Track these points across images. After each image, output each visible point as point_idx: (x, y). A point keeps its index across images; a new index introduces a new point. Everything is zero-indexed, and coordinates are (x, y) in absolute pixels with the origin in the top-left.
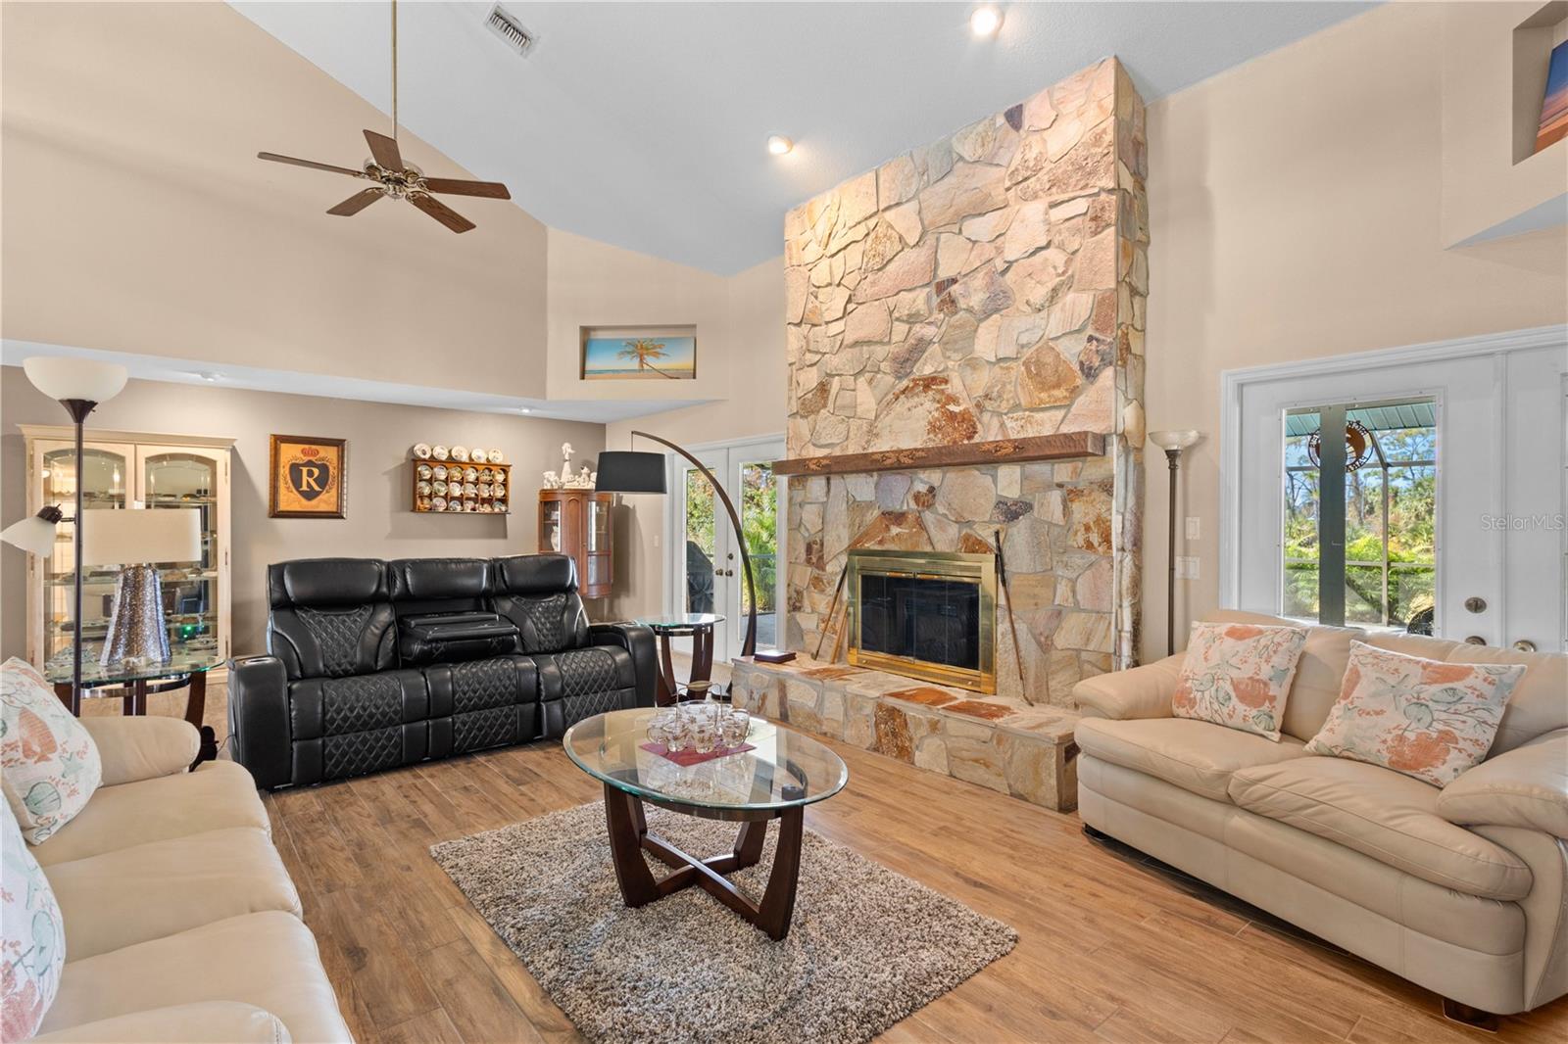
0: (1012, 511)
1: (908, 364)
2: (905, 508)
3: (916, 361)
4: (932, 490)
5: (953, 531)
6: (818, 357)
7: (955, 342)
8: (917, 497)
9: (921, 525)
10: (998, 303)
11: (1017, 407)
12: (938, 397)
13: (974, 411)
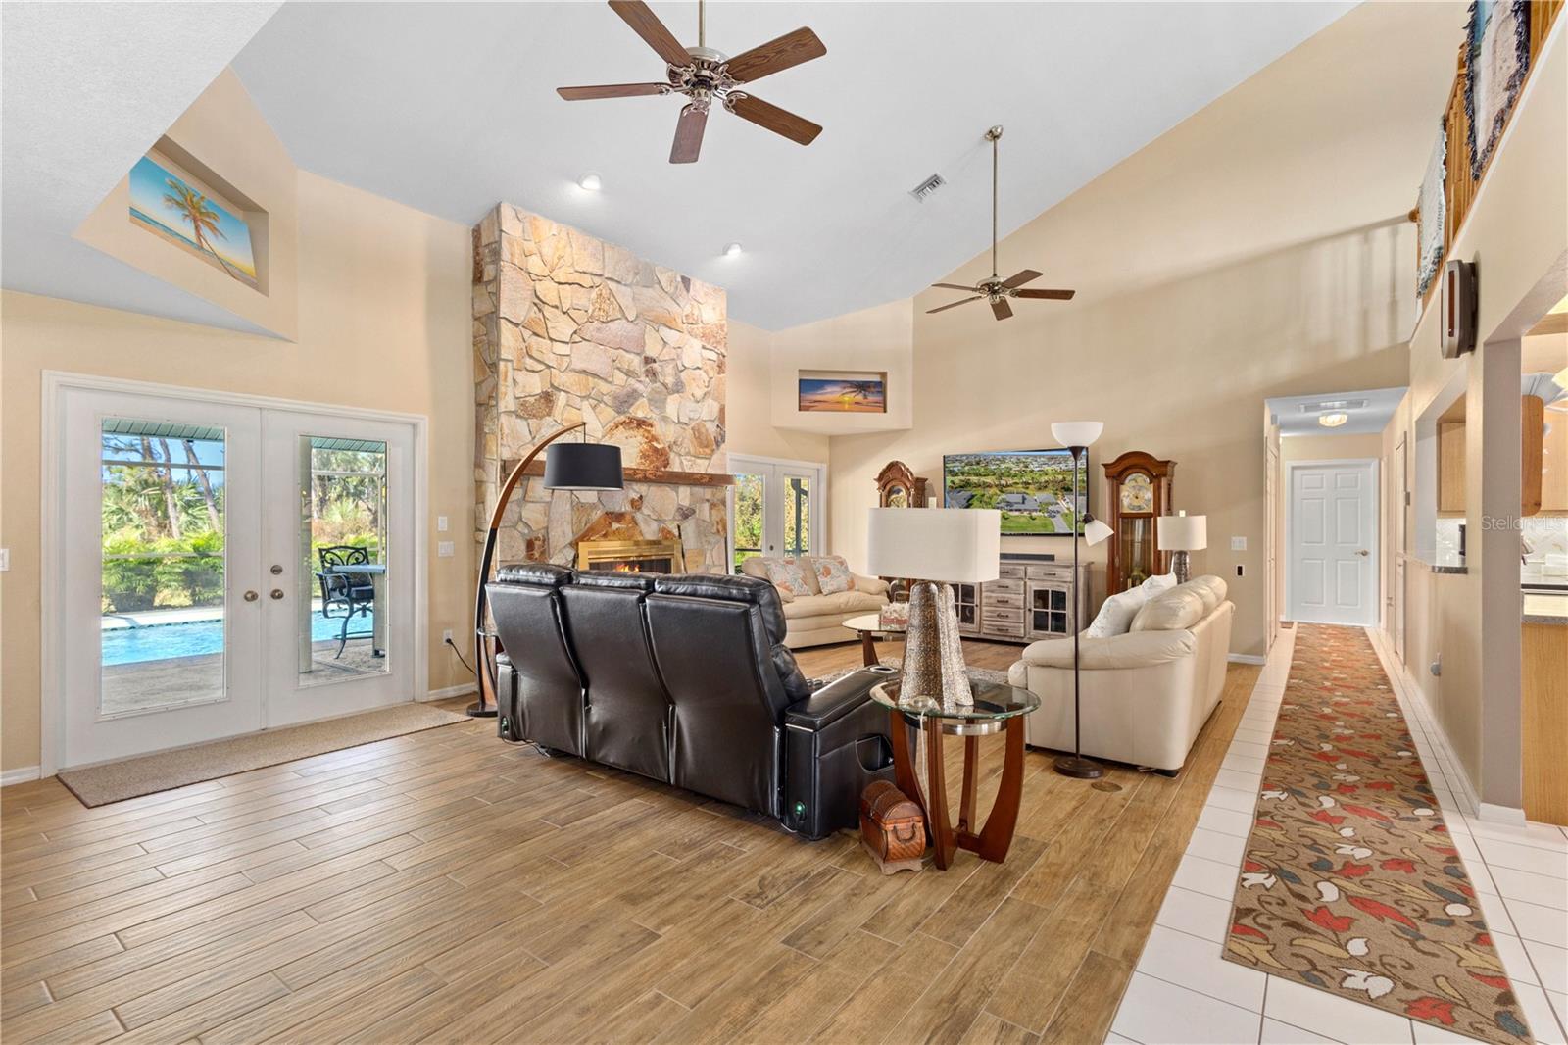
0: (686, 514)
1: (627, 404)
2: (623, 509)
3: (632, 405)
4: (641, 497)
6: (542, 367)
7: (656, 402)
8: (633, 502)
9: (635, 522)
10: (678, 388)
11: (688, 453)
12: (646, 435)
13: (667, 450)
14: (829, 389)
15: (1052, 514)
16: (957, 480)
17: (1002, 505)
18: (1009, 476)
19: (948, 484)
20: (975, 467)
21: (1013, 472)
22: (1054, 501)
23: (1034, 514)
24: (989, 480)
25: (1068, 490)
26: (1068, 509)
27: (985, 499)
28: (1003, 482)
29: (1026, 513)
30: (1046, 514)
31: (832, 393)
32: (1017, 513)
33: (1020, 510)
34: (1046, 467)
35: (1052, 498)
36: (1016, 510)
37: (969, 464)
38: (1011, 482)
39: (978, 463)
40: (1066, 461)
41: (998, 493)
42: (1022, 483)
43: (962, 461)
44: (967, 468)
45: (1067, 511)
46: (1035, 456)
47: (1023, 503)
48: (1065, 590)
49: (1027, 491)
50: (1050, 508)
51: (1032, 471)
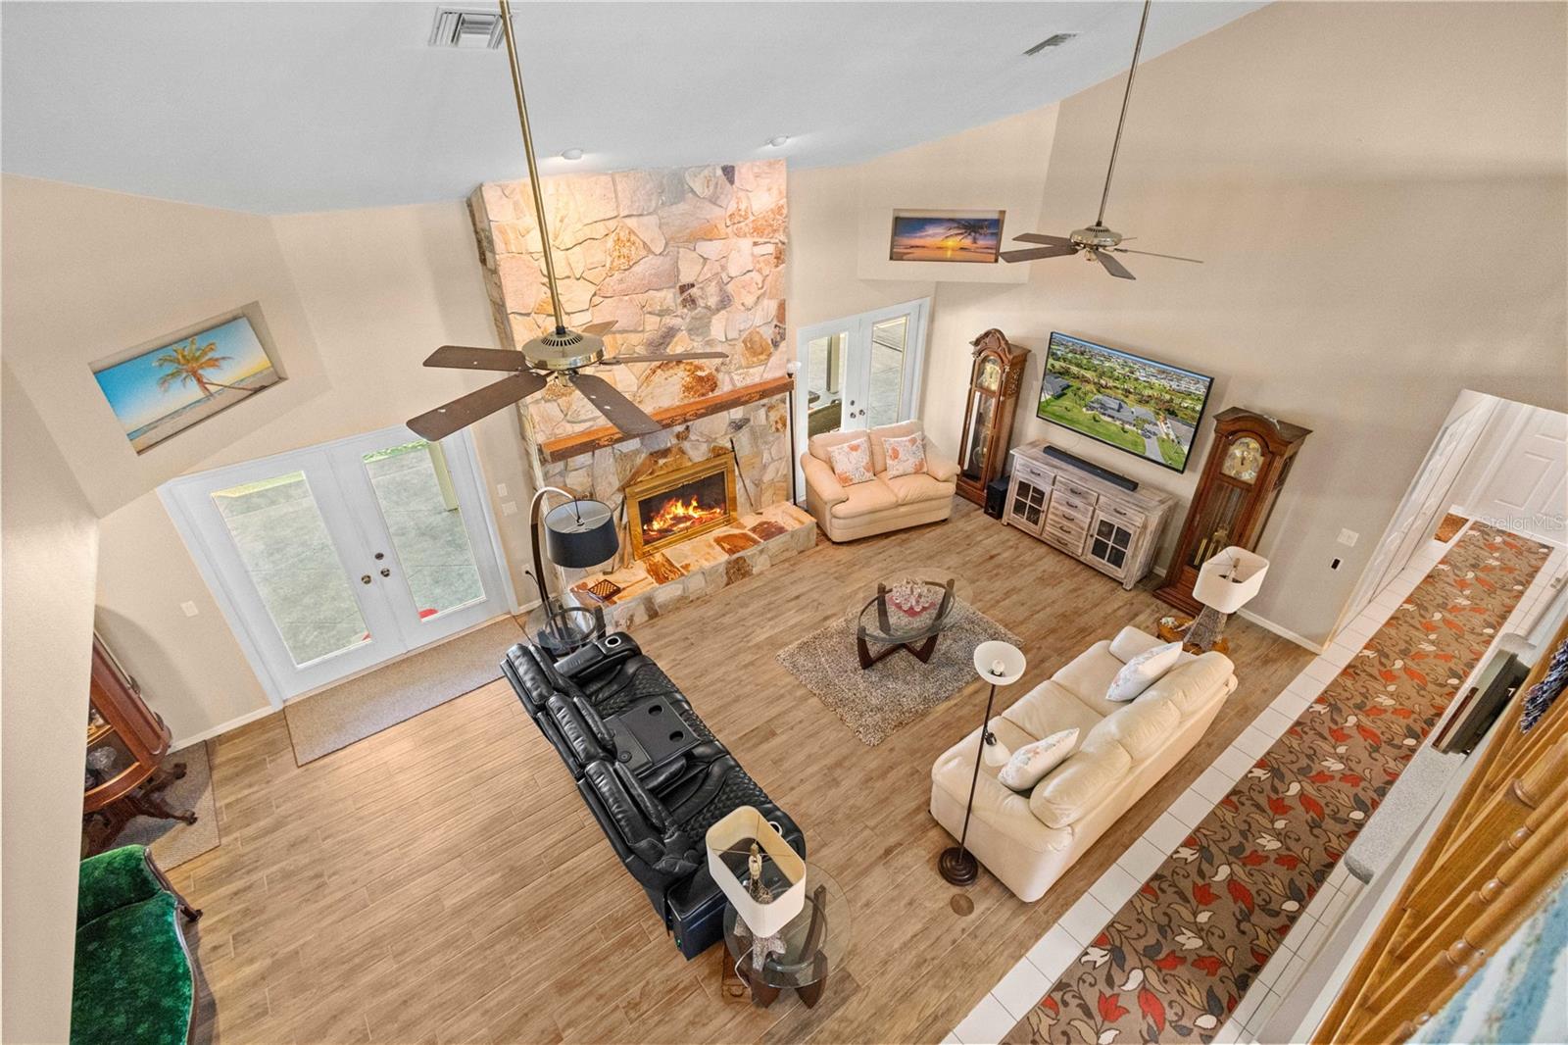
0: (738, 426)
1: (662, 347)
2: (669, 445)
3: (668, 344)
4: (687, 431)
5: (704, 447)
7: (698, 329)
8: (679, 436)
9: (682, 452)
10: (725, 302)
11: (740, 367)
12: (688, 367)
13: (714, 373)
14: (931, 230)
15: (1148, 434)
16: (1057, 364)
17: (1095, 405)
18: (1110, 377)
19: (1049, 366)
20: (1078, 356)
21: (1116, 374)
22: (1153, 420)
23: (1127, 426)
24: (1089, 375)
25: (1172, 413)
26: (1167, 435)
27: (1080, 393)
28: (1103, 382)
29: (1118, 423)
30: (1139, 431)
31: (933, 236)
32: (1110, 420)
33: (1113, 417)
34: (1153, 380)
35: (1151, 416)
36: (1109, 416)
37: (1073, 351)
38: (1111, 383)
39: (1082, 354)
40: (1178, 380)
41: (1095, 390)
42: (1124, 389)
43: (1067, 347)
44: (1070, 355)
45: (1165, 437)
46: (1145, 364)
47: (1118, 411)
48: (1131, 532)
49: (1126, 400)
50: (1146, 426)
51: (1137, 379)
